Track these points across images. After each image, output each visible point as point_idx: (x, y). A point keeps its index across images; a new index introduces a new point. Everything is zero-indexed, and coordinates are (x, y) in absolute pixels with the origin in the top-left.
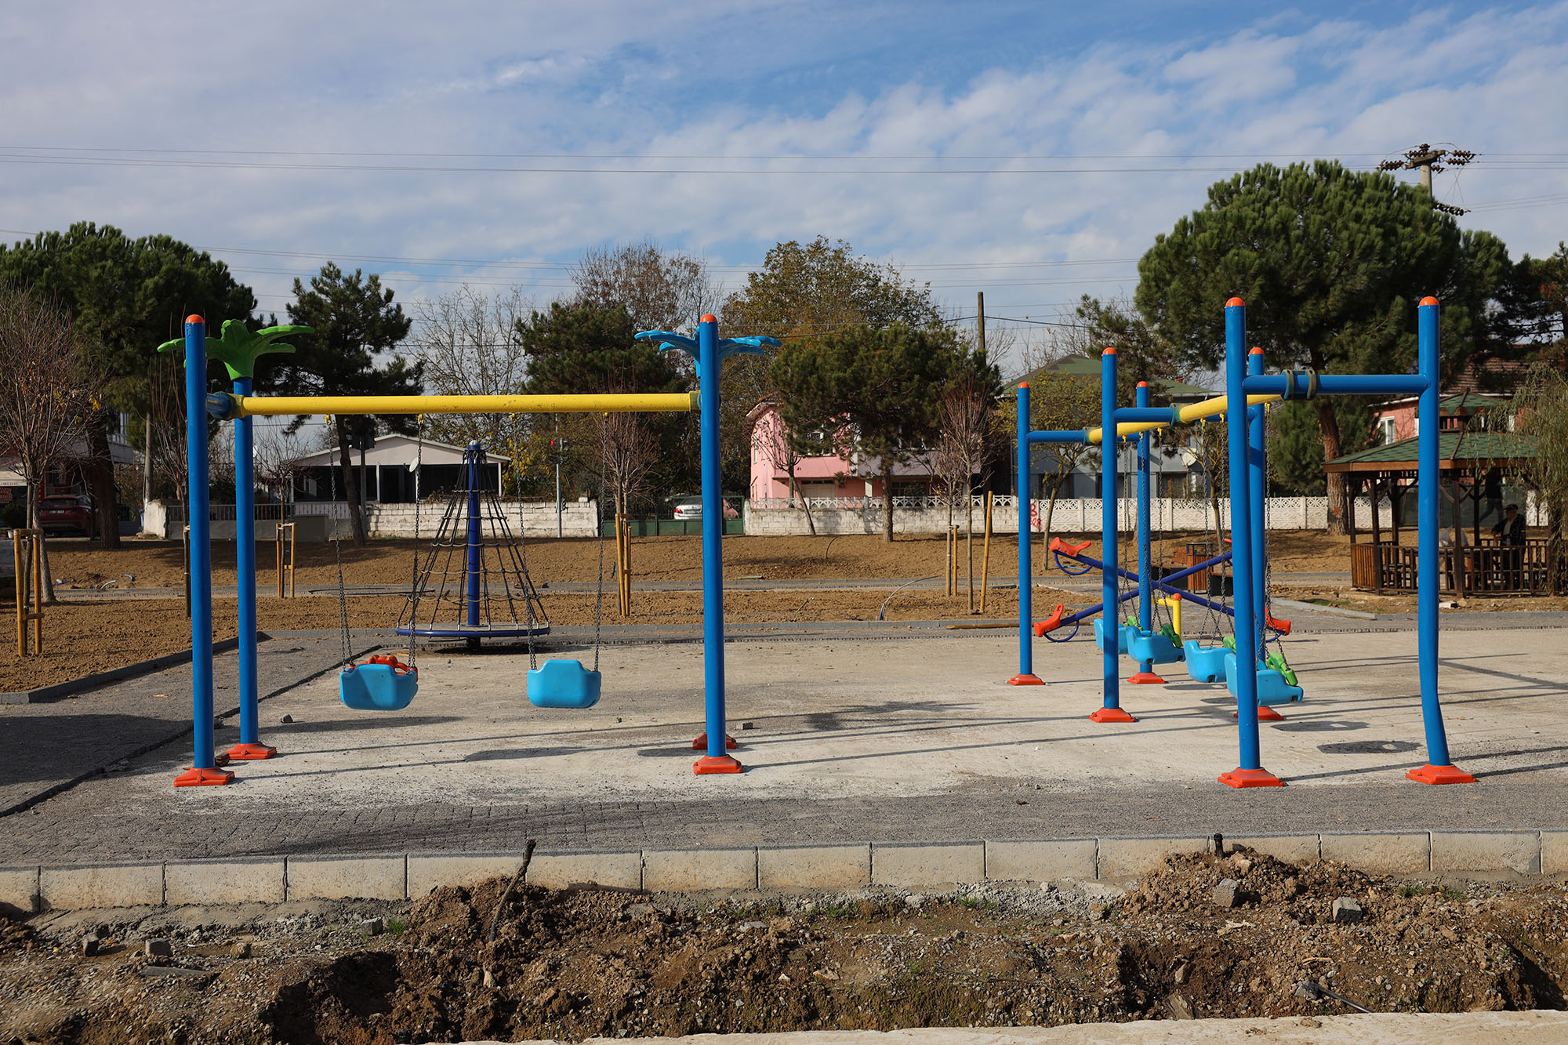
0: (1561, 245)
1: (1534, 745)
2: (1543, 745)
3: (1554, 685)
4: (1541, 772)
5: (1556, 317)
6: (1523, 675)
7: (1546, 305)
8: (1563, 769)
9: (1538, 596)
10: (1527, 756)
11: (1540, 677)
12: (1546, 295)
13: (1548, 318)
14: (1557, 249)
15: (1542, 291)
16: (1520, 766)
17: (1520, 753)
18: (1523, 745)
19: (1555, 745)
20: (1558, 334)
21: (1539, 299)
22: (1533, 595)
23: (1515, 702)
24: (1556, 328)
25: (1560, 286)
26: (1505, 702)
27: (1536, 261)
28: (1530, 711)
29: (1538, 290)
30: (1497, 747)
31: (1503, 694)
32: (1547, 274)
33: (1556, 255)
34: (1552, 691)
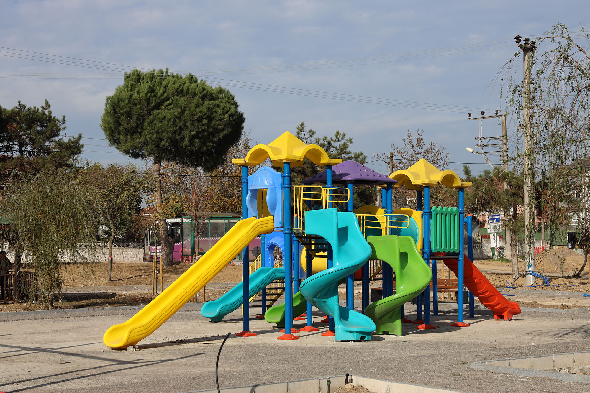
0: (19, 102)
1: (29, 377)
2: (34, 377)
3: (30, 349)
4: (37, 389)
5: (15, 143)
6: (13, 345)
7: (10, 136)
8: (47, 386)
9: (8, 304)
10: (28, 382)
11: (21, 345)
12: (11, 130)
13: (11, 143)
14: (17, 105)
15: (9, 128)
16: (26, 387)
17: (24, 381)
18: (24, 378)
19: (40, 376)
20: (17, 152)
21: (7, 132)
22: (5, 303)
23: (13, 358)
24: (15, 149)
25: (19, 126)
26: (8, 359)
27: (5, 110)
28: (22, 362)
29: (6, 127)
30: (12, 379)
31: (5, 355)
32: (11, 118)
33: (16, 108)
34: (30, 352)
